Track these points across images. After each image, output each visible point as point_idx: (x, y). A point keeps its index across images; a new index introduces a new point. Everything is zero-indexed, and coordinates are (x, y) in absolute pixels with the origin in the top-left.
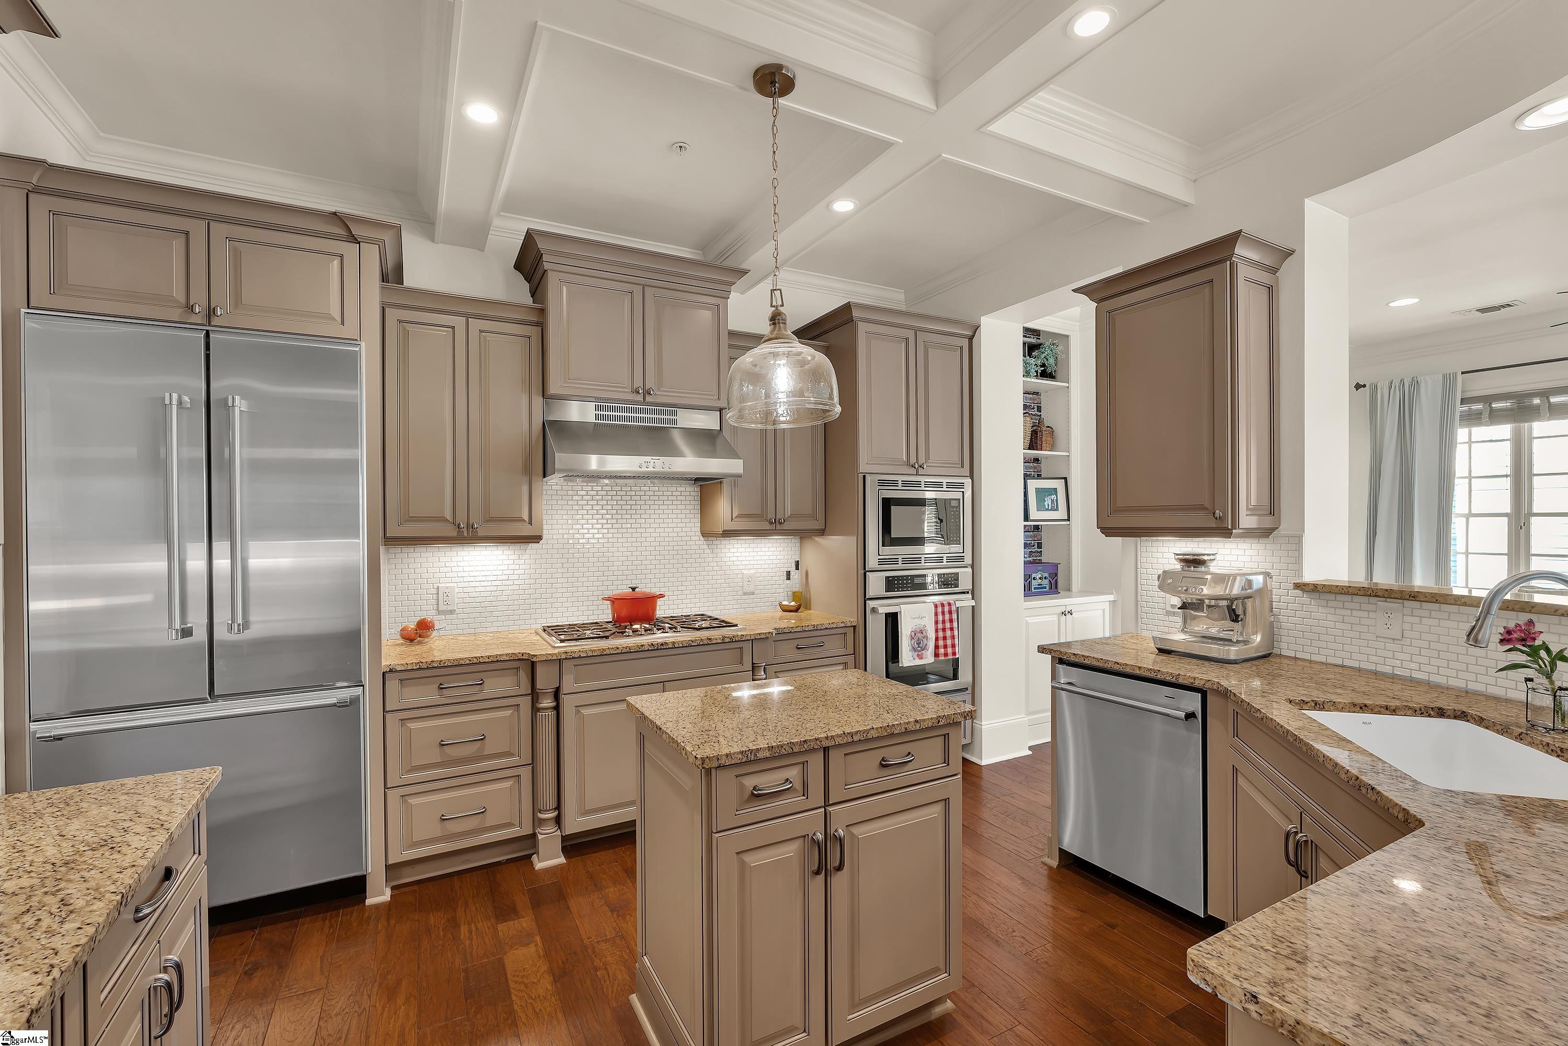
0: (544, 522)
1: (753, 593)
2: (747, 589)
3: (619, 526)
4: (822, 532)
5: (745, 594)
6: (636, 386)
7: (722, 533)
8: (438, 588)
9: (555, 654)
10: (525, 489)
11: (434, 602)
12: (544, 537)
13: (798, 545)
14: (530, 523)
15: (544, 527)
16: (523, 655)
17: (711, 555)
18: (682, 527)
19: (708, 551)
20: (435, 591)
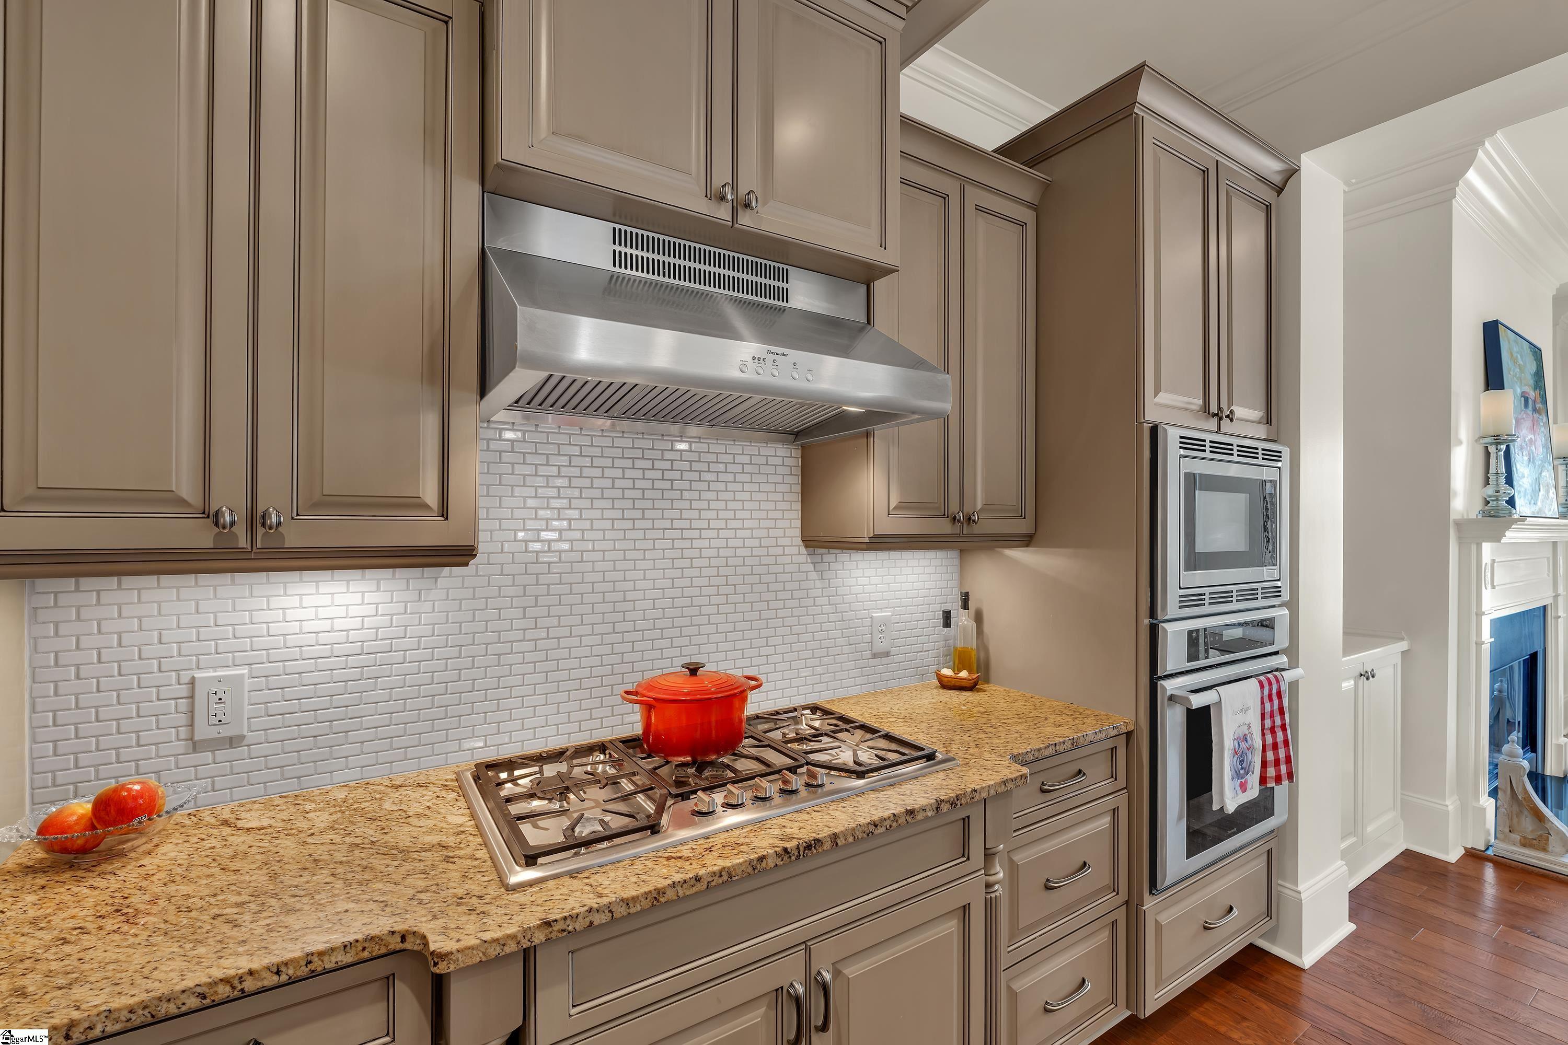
0: (482, 513)
1: (887, 654)
2: (880, 647)
3: (648, 524)
4: (1027, 540)
5: (875, 656)
6: (717, 182)
7: (867, 540)
8: (192, 682)
9: (513, 937)
10: (430, 423)
11: (182, 719)
12: (482, 548)
13: (957, 562)
14: (444, 513)
15: (482, 525)
16: (403, 939)
17: (819, 584)
18: (768, 529)
19: (813, 575)
20: (183, 690)
